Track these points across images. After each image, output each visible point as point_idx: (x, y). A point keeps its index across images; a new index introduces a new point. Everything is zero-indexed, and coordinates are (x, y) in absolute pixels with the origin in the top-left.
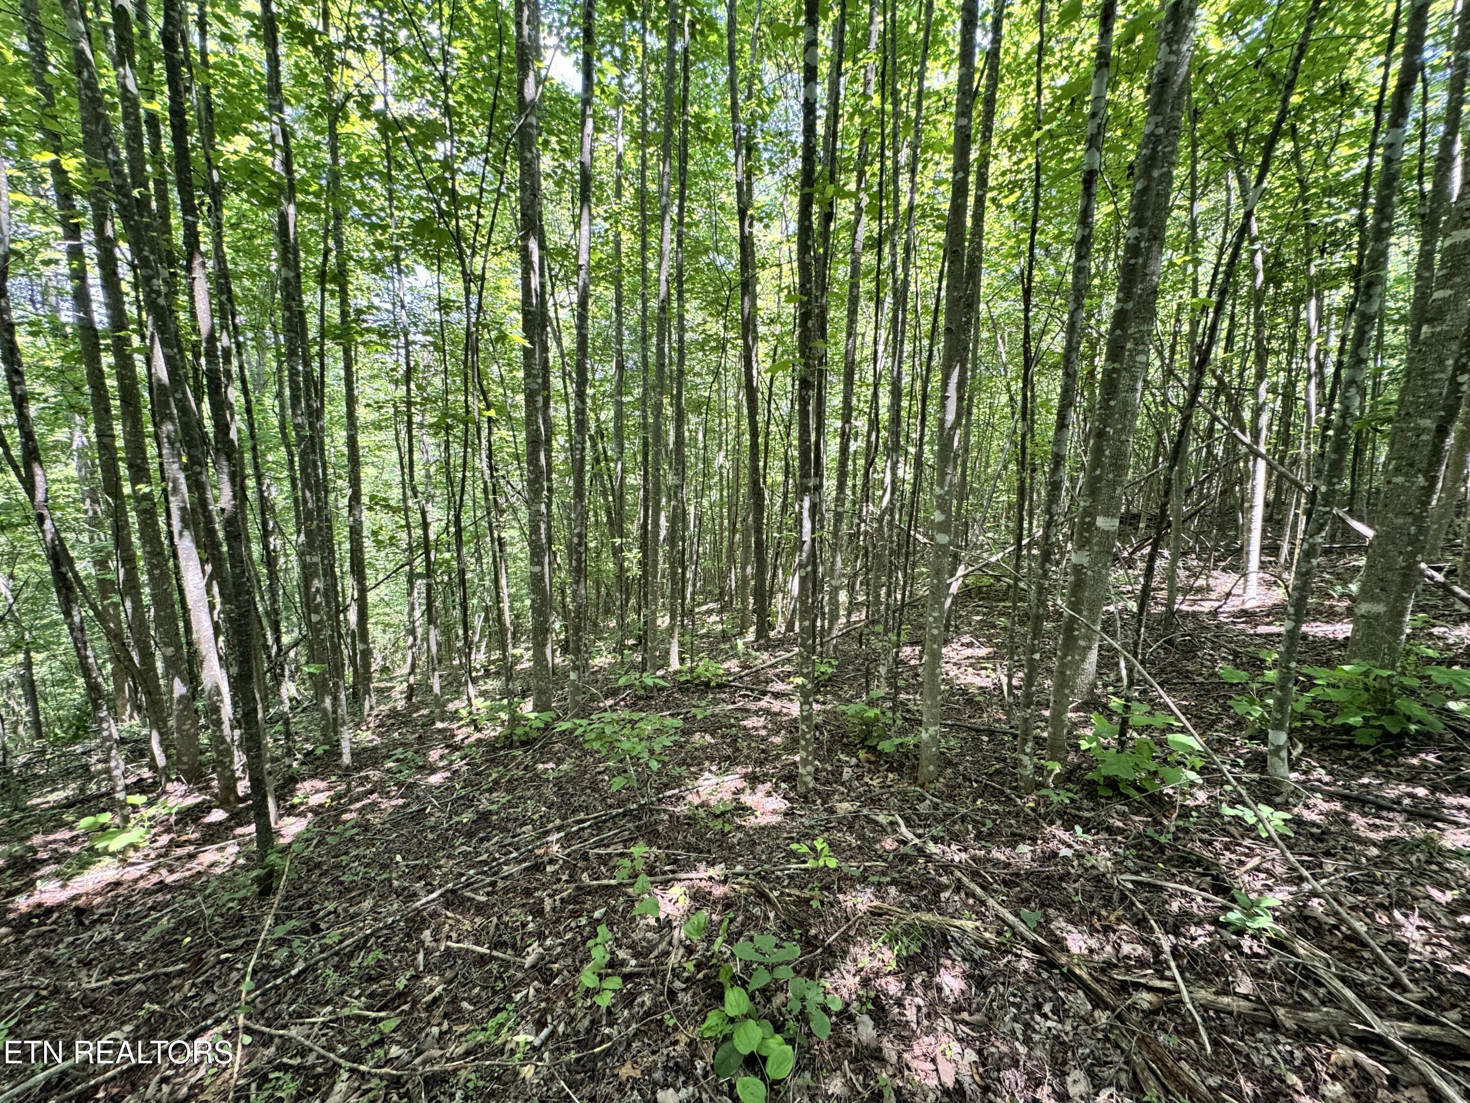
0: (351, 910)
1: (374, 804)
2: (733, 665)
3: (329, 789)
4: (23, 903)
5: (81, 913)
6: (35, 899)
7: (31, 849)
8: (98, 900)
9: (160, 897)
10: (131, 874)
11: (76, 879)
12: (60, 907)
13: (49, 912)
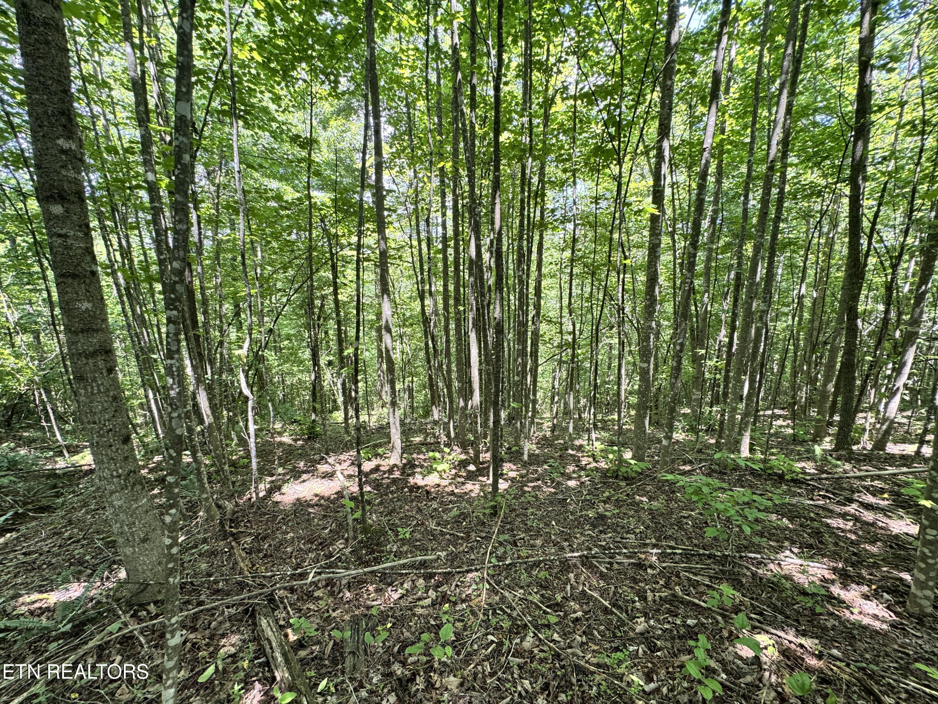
0: (532, 542)
1: (539, 487)
2: (810, 467)
3: (517, 471)
4: (411, 480)
5: (428, 492)
6: (415, 481)
7: (413, 459)
8: (433, 490)
9: (452, 498)
10: (444, 483)
11: (426, 478)
12: (422, 487)
13: (419, 488)
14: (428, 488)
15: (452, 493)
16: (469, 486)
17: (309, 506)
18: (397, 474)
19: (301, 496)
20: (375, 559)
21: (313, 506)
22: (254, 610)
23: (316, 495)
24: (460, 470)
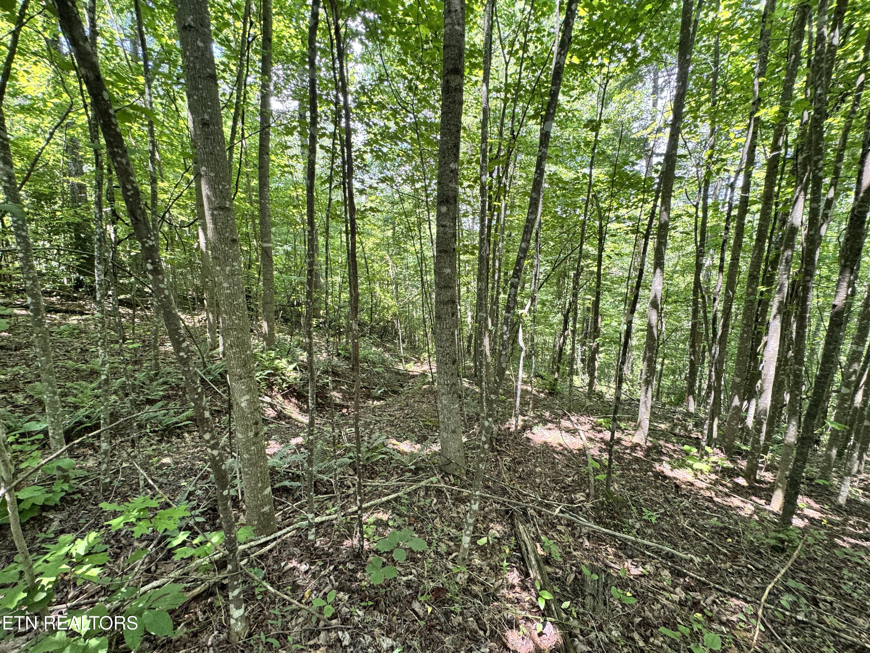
3: (823, 512)
4: (657, 467)
5: (677, 487)
6: (661, 468)
7: (660, 445)
8: (683, 486)
9: (711, 505)
10: (698, 484)
11: (676, 470)
12: (669, 478)
13: (665, 477)
14: (678, 482)
15: (710, 500)
16: (736, 501)
17: (554, 451)
18: (640, 454)
19: (548, 440)
20: (615, 525)
21: (557, 453)
22: (512, 513)
23: (561, 445)
24: (723, 478)
